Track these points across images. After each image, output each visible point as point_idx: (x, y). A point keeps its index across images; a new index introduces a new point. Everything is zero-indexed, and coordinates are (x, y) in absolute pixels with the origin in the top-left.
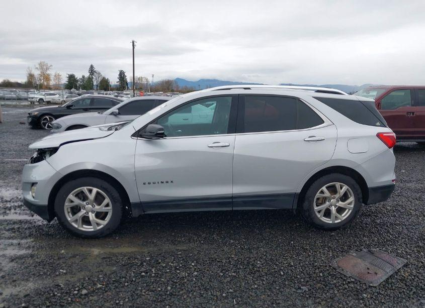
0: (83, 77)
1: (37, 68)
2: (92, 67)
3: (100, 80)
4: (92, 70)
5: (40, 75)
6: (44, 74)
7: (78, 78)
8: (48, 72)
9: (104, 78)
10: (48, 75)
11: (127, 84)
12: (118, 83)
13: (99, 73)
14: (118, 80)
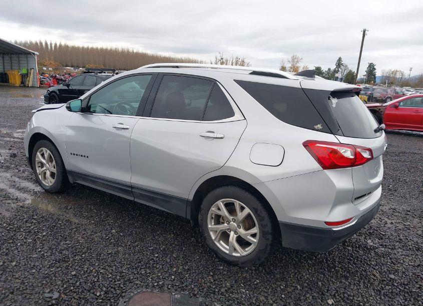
0: (329, 69)
1: (289, 61)
2: (340, 59)
3: (345, 73)
4: (339, 63)
5: (291, 67)
6: (294, 67)
7: (324, 71)
8: (298, 65)
9: (350, 71)
10: (298, 67)
11: (375, 78)
12: (365, 77)
13: (346, 66)
14: (365, 73)
